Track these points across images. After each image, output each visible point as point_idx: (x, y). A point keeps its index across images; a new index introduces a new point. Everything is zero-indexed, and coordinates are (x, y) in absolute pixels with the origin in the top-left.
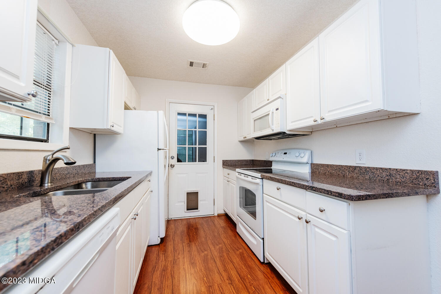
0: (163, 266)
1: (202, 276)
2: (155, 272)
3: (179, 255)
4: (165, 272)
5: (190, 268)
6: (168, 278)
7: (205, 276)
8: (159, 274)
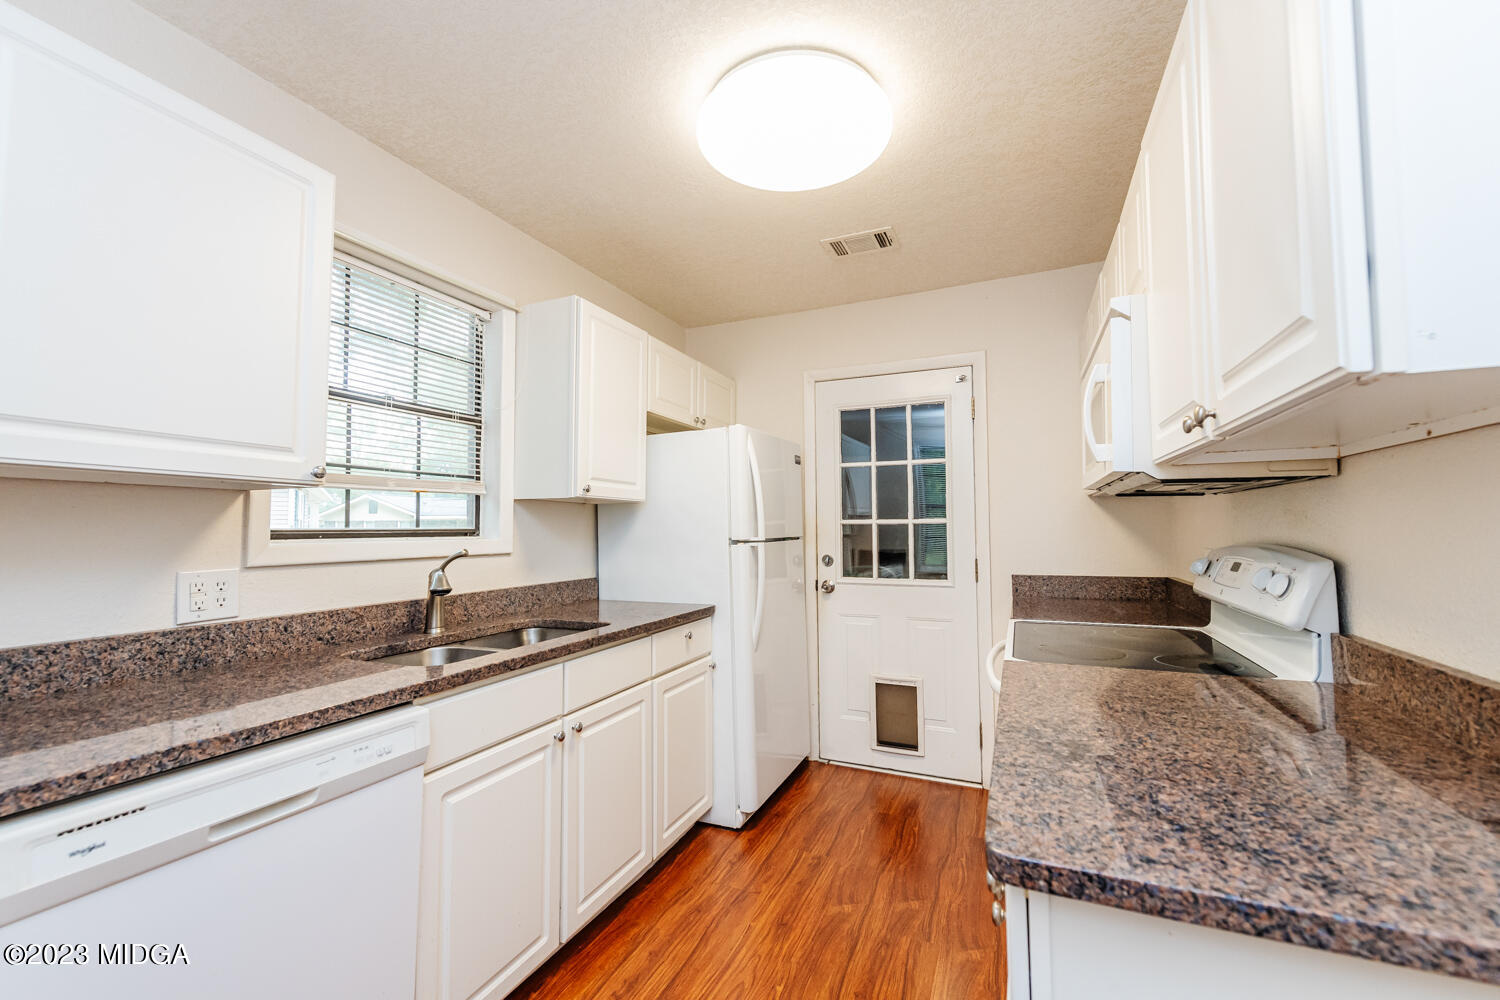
0: (704, 897)
1: (779, 975)
2: (677, 905)
3: (765, 882)
4: (698, 918)
5: (767, 935)
6: (693, 935)
7: (784, 981)
8: (680, 913)
